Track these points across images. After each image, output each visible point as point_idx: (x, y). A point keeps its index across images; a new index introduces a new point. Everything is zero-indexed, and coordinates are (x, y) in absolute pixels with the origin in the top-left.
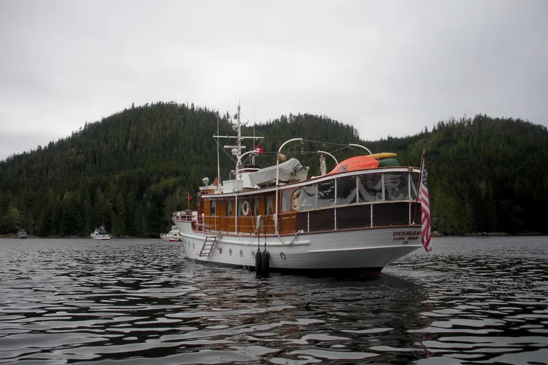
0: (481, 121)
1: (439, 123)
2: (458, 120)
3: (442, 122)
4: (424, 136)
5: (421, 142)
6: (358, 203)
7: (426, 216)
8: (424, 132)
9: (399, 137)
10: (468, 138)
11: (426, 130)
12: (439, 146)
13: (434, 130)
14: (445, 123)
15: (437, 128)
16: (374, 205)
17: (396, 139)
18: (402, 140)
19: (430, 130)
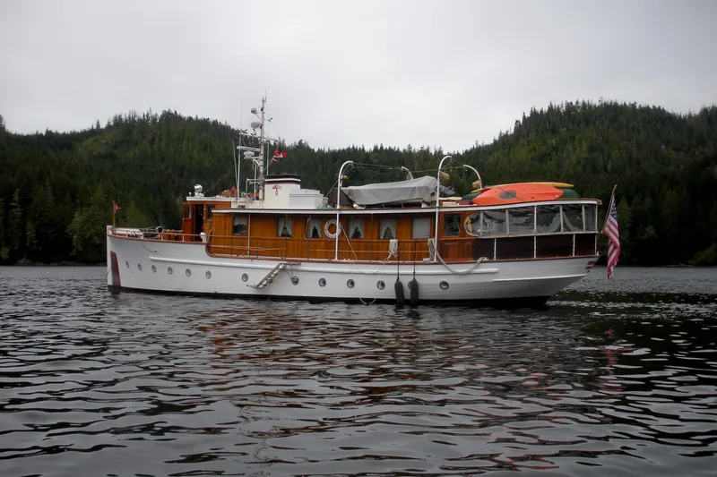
0: (170, 119)
1: (116, 118)
2: (140, 115)
3: (120, 117)
4: (94, 133)
5: (90, 140)
6: (562, 232)
7: (615, 247)
8: (95, 127)
9: (61, 132)
10: (153, 139)
11: (98, 125)
12: (115, 147)
13: (109, 127)
14: (123, 117)
15: (112, 124)
16: (577, 235)
17: (57, 134)
18: (65, 136)
19: (103, 126)
